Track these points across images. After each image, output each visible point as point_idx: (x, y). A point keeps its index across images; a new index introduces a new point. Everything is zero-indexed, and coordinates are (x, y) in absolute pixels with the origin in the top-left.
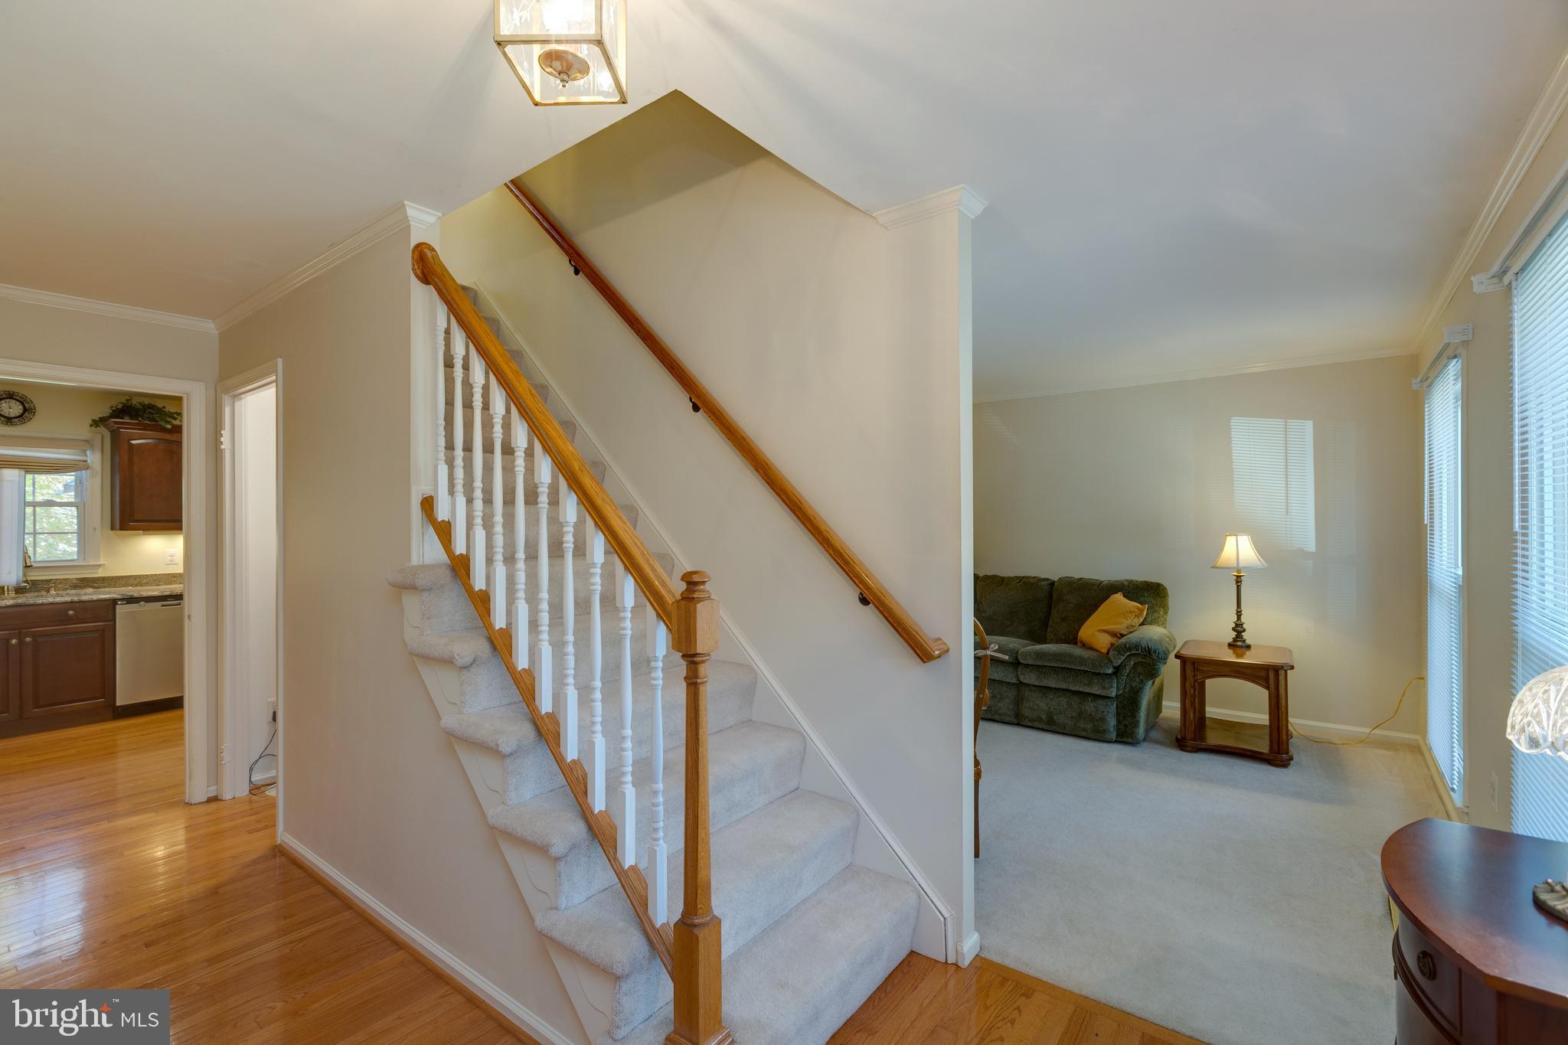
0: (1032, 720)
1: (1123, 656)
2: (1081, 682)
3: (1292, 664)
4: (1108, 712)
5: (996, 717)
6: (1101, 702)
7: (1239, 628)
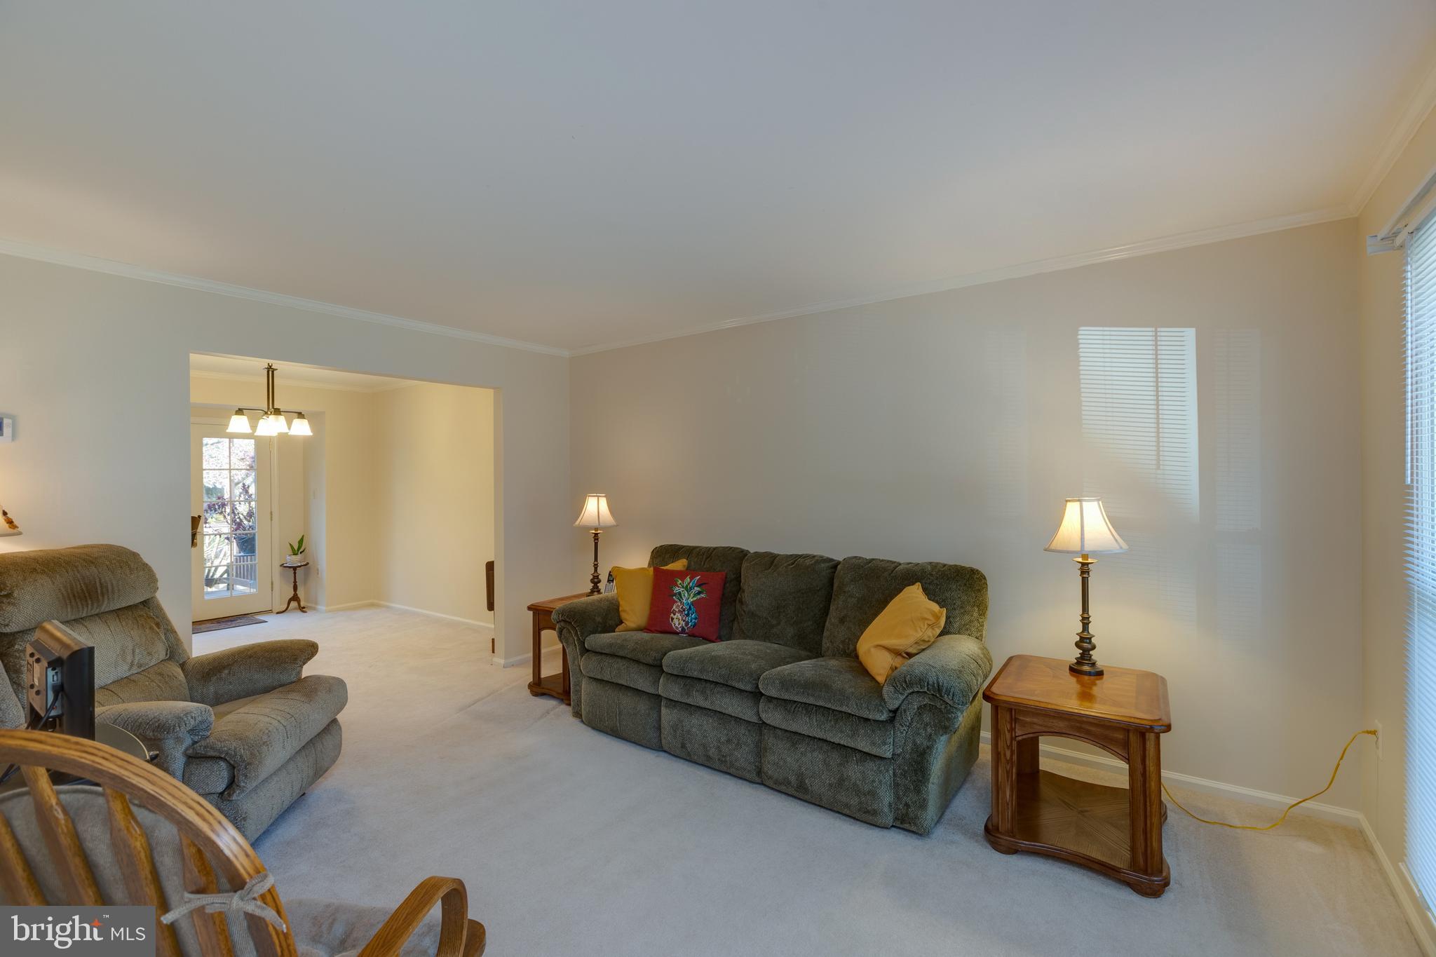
0: (776, 782)
1: (902, 694)
2: (842, 732)
3: (1166, 721)
4: (880, 782)
5: (732, 771)
6: (871, 764)
7: (1085, 643)
